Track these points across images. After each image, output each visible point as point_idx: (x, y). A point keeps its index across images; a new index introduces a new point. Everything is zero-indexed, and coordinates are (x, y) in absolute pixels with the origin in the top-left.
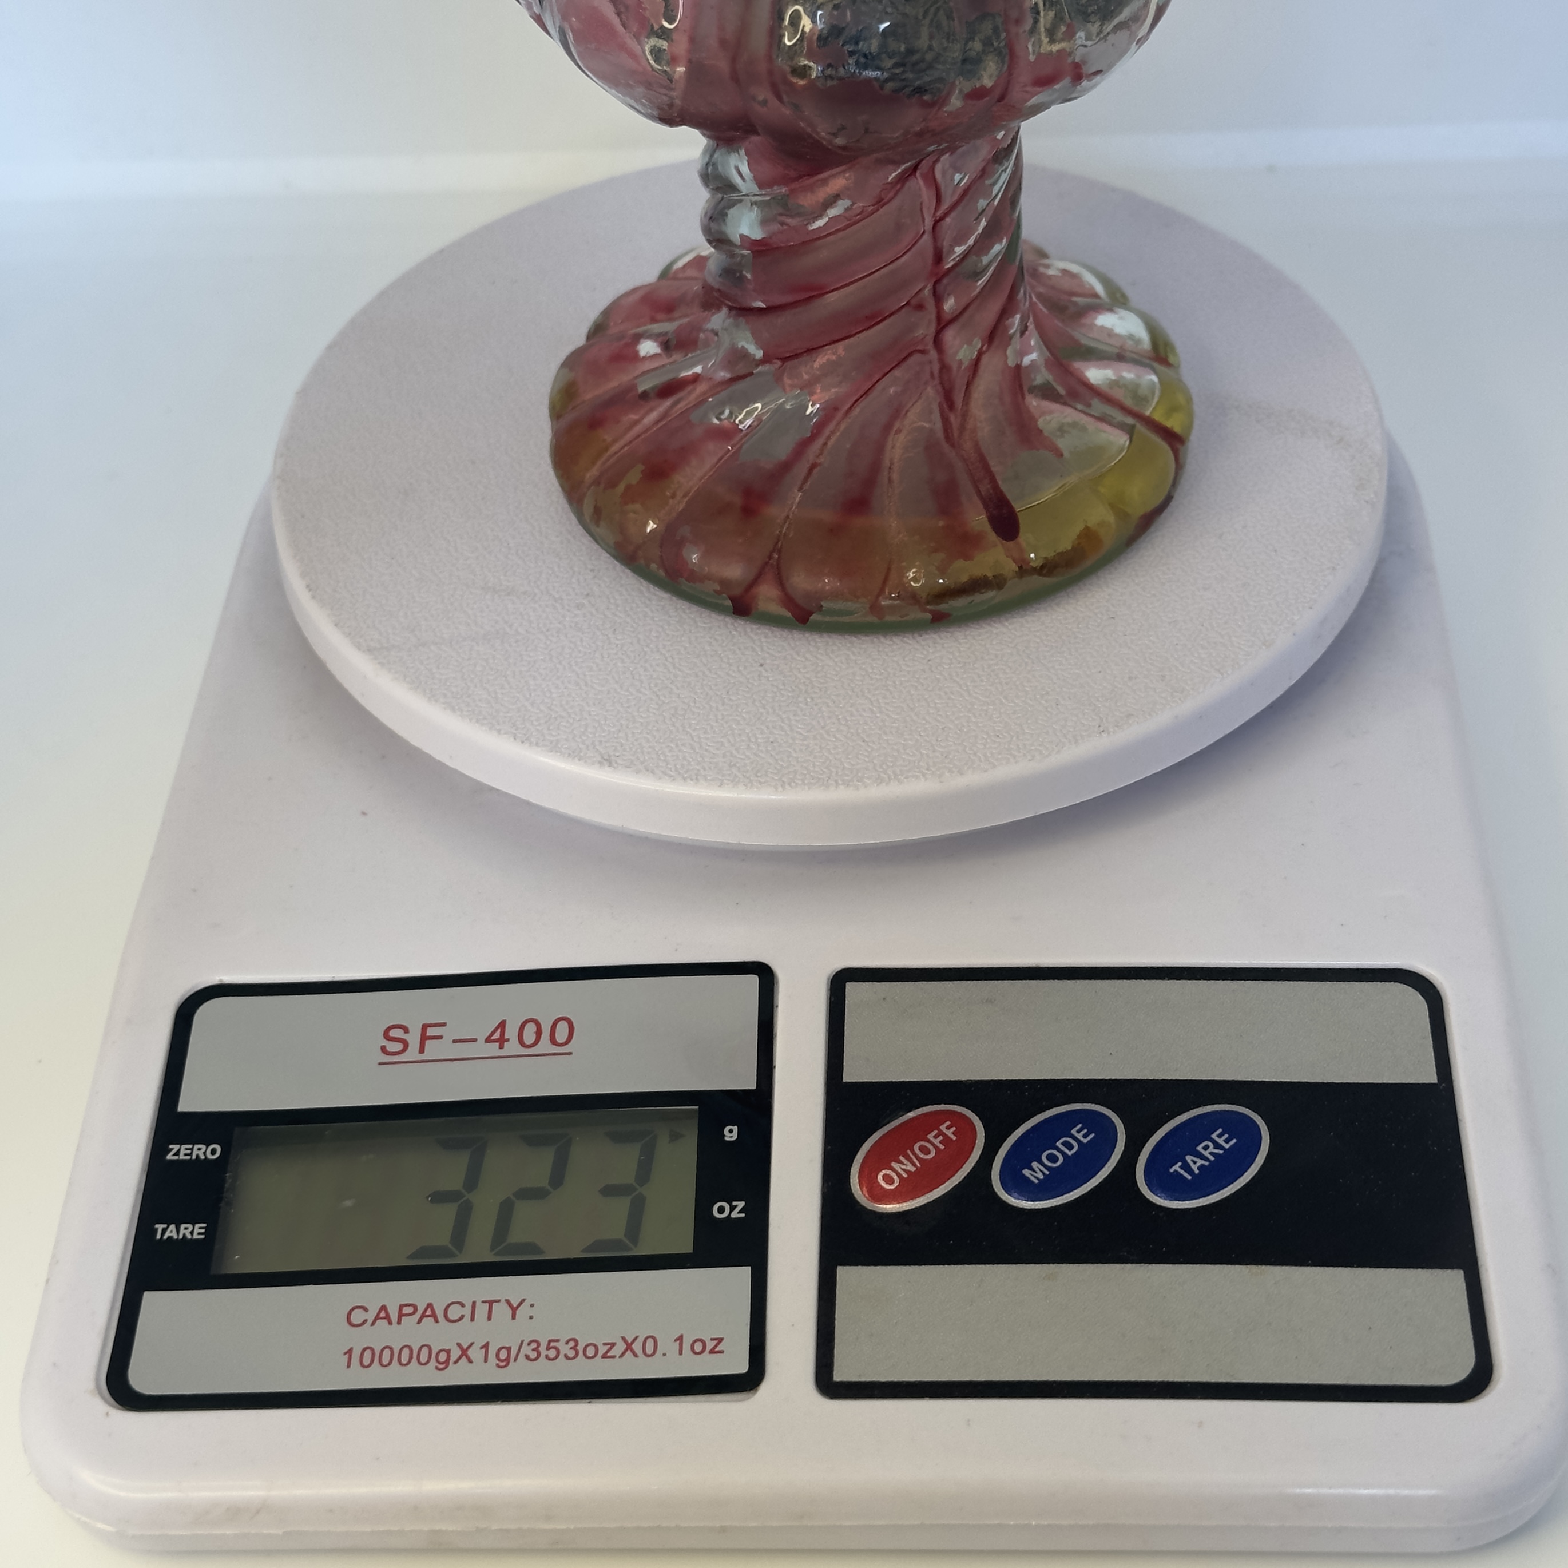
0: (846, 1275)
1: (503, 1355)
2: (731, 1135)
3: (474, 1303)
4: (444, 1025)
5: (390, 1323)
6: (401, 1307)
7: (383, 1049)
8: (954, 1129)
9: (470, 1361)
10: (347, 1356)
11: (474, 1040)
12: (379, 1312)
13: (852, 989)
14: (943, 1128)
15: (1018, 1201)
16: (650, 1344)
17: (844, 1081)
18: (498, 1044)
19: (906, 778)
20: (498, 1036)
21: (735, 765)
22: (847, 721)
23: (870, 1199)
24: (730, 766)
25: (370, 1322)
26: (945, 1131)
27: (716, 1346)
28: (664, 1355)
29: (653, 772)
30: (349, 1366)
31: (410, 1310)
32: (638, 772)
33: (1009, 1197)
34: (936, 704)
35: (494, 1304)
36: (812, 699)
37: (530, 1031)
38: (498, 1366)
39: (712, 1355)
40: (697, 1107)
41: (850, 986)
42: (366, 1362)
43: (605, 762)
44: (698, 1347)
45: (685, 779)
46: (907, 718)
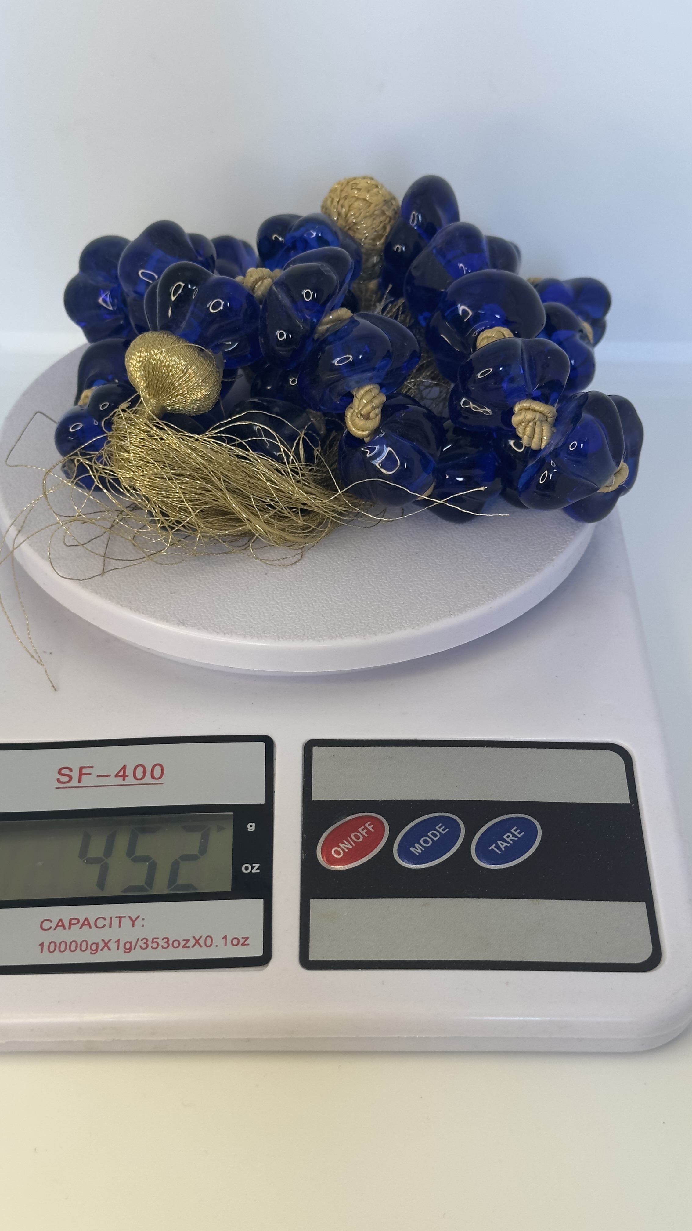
0: (316, 904)
1: (128, 946)
2: (251, 828)
3: (111, 918)
4: (91, 767)
5: (65, 929)
6: (71, 920)
7: (58, 780)
8: (372, 826)
9: (109, 949)
10: (41, 946)
11: (109, 776)
12: (59, 922)
13: (316, 750)
14: (367, 825)
15: (407, 864)
16: (209, 940)
17: (313, 799)
18: (122, 778)
19: (346, 636)
20: (122, 774)
21: (252, 627)
22: (313, 605)
23: (327, 863)
24: (250, 627)
25: (53, 927)
26: (368, 826)
27: (245, 942)
28: (217, 946)
29: (207, 629)
30: (42, 952)
31: (75, 921)
32: (199, 629)
33: (403, 862)
34: (361, 597)
35: (122, 919)
36: (294, 592)
37: (140, 771)
38: (125, 952)
39: (243, 946)
40: (232, 813)
41: (315, 749)
42: (52, 949)
43: (181, 624)
44: (235, 942)
45: (225, 634)
46: (346, 605)
